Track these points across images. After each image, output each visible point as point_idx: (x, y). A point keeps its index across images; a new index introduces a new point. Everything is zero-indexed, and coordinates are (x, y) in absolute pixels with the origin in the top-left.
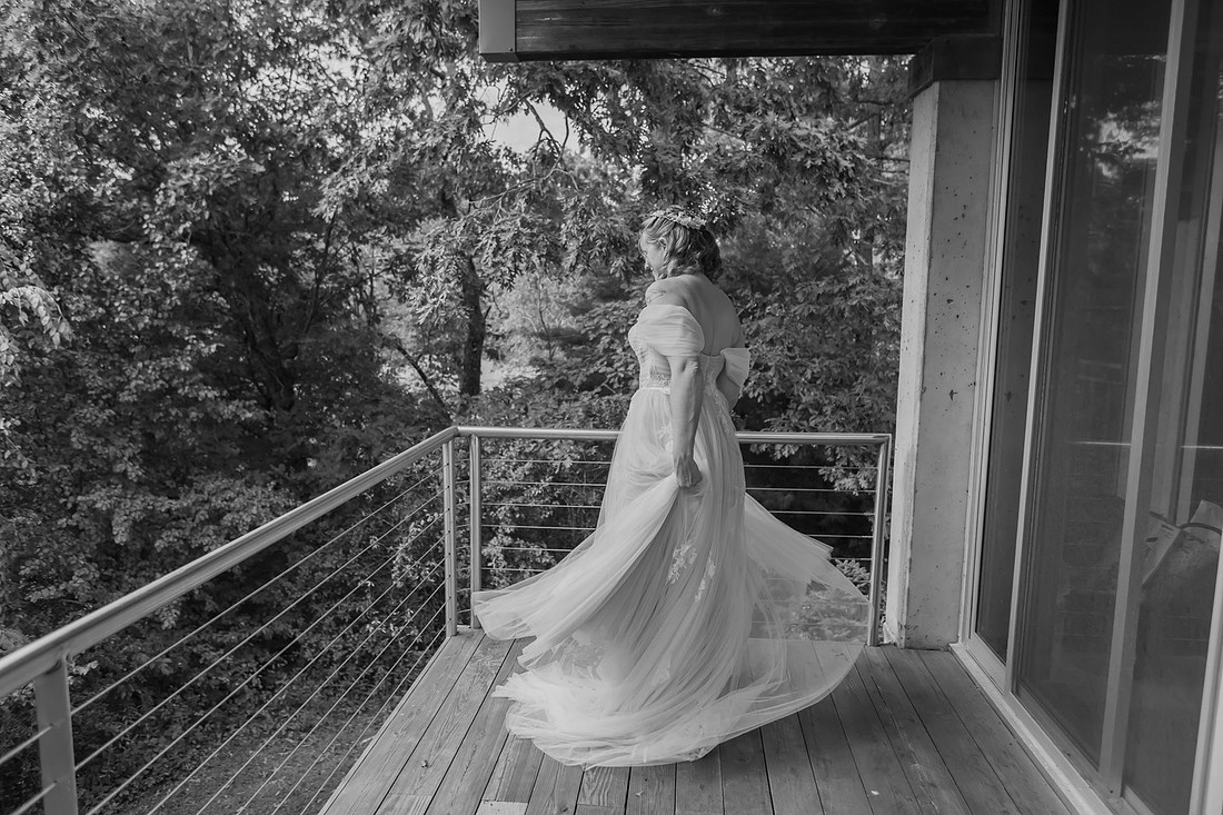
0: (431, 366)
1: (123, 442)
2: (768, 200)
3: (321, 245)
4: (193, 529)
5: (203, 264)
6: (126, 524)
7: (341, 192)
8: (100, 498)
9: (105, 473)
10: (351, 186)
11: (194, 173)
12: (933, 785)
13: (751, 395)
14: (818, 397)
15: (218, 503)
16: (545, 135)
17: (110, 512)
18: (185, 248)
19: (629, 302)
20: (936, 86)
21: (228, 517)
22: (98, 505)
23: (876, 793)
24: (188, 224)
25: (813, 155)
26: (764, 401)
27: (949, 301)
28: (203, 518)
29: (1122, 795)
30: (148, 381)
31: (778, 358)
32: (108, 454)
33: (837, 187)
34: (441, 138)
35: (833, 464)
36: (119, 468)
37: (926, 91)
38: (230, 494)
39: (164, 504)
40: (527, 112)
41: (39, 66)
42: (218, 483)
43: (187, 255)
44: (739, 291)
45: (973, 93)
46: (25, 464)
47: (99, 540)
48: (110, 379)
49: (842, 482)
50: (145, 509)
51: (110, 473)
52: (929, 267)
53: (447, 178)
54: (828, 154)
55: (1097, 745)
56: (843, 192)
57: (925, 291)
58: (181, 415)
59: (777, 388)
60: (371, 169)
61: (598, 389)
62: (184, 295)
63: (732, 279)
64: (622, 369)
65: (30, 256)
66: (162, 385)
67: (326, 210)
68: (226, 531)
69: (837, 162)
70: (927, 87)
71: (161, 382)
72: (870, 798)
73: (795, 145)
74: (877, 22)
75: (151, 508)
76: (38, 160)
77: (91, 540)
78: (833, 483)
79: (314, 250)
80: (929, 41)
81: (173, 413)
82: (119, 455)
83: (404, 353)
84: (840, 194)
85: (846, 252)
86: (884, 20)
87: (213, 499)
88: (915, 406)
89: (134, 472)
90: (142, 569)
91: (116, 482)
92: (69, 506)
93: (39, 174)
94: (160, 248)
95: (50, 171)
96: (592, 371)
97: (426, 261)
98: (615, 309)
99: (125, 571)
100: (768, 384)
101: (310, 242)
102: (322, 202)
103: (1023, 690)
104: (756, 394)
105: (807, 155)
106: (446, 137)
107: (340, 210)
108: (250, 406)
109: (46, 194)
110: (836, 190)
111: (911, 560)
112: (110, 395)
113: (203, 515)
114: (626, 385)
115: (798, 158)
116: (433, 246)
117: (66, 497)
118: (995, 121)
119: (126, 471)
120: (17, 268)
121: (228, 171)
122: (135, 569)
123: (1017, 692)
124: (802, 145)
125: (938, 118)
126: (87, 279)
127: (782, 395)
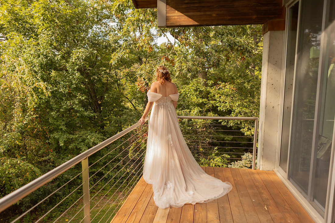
0: (135, 102)
1: (61, 121)
2: (228, 58)
3: (108, 71)
4: (78, 143)
5: (81, 76)
6: (62, 141)
7: (117, 57)
8: (56, 135)
9: (57, 129)
10: (119, 56)
11: (80, 53)
12: (268, 199)
13: (222, 110)
14: (240, 110)
15: (84, 137)
16: (169, 42)
17: (59, 139)
18: (77, 73)
19: (189, 85)
20: (269, 32)
21: (87, 140)
22: (56, 137)
23: (254, 200)
24: (78, 67)
25: (240, 46)
26: (225, 111)
27: (272, 85)
28: (80, 141)
29: (313, 201)
30: (67, 106)
31: (229, 100)
32: (58, 124)
33: (247, 55)
34: (144, 43)
35: (244, 128)
36: (60, 127)
37: (267, 33)
38: (87, 135)
39: (71, 136)
40: (164, 36)
41: (42, 26)
42: (84, 132)
43: (78, 74)
44: (218, 82)
45: (278, 34)
46: (38, 127)
47: (55, 146)
48: (58, 105)
49: (247, 133)
50: (67, 138)
51: (58, 129)
52: (267, 76)
53: (140, 53)
54: (244, 46)
55: (307, 189)
56: (248, 56)
57: (266, 82)
58: (75, 114)
59: (228, 108)
60: (124, 51)
61: (181, 108)
62: (76, 84)
63: (216, 79)
64: (187, 103)
65: (39, 75)
66: (71, 107)
67: (113, 62)
68: (86, 144)
69: (247, 48)
70: (267, 32)
71: (70, 106)
72: (252, 202)
73: (236, 44)
74: (254, 17)
75: (68, 137)
76: (42, 51)
77: (53, 146)
78: (245, 133)
79: (106, 72)
80: (267, 21)
81: (73, 114)
82: (60, 124)
83: (128, 99)
84: (247, 56)
85: (247, 71)
86: (256, 16)
87: (83, 136)
88: (264, 110)
89: (64, 128)
90: (65, 154)
91: (59, 131)
92: (48, 137)
93: (42, 54)
94: (71, 73)
95: (45, 54)
96: (179, 103)
97: (139, 74)
98: (186, 87)
99: (61, 154)
100: (226, 107)
101: (105, 70)
102: (111, 60)
103: (290, 178)
104: (223, 110)
105: (239, 46)
106: (145, 43)
107: (116, 62)
108: (92, 112)
109: (44, 59)
110: (246, 55)
111: (263, 148)
112: (58, 109)
113: (80, 140)
114: (188, 107)
115: (236, 47)
116: (141, 71)
117: (47, 135)
118: (284, 40)
119: (62, 128)
120: (36, 78)
121: (88, 53)
122: (63, 154)
123: (289, 179)
124: (237, 44)
125: (270, 40)
126: (53, 81)
127: (230, 110)
